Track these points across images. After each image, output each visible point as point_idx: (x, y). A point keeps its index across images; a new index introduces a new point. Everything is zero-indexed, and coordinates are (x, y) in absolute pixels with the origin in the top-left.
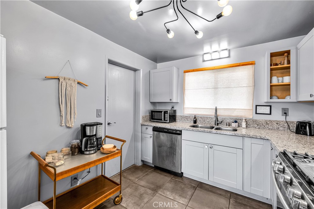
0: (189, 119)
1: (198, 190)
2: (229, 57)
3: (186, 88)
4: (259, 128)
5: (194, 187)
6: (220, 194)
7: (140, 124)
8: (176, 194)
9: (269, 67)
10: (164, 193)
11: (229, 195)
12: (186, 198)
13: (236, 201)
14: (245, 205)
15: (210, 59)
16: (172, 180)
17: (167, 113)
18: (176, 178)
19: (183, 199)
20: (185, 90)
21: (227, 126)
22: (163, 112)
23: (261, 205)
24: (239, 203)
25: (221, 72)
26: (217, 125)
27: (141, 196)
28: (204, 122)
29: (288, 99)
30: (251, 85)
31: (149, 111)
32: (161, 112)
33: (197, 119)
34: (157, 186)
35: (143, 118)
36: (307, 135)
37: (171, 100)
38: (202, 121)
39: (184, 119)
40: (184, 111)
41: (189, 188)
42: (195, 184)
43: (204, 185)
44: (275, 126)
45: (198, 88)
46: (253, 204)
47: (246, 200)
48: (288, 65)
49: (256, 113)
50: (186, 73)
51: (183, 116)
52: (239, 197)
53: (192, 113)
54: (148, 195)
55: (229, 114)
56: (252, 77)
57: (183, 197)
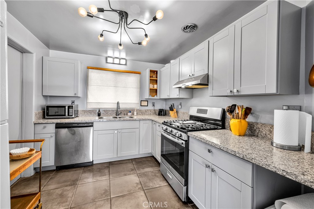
0: (92, 113)
1: (111, 167)
2: (126, 65)
3: (89, 84)
4: (142, 115)
5: (107, 167)
6: (126, 163)
7: (33, 123)
8: (96, 177)
9: (150, 78)
10: (85, 182)
11: (131, 161)
12: (106, 175)
13: (136, 162)
14: (141, 161)
15: (112, 62)
16: (85, 171)
17: (72, 107)
18: (88, 168)
19: (104, 177)
20: (89, 86)
21: (124, 115)
22: (67, 108)
23: (147, 158)
24: (138, 162)
25: (121, 75)
26: (118, 116)
27: (61, 196)
28: (107, 114)
29: (155, 97)
30: (139, 87)
31: (41, 106)
32: (65, 107)
33: (101, 112)
34: (74, 181)
35: (36, 114)
36: (162, 115)
37: (75, 94)
38: (105, 113)
39: (87, 113)
40: (87, 106)
41: (104, 169)
42: (107, 165)
43: (113, 162)
44: (150, 112)
45: (101, 85)
46: (144, 159)
47: (140, 159)
48: (156, 79)
49: (141, 106)
50: (90, 70)
51: (86, 110)
52: (136, 159)
53: (96, 107)
54: (68, 191)
55: (126, 107)
56: (139, 82)
57: (104, 175)
